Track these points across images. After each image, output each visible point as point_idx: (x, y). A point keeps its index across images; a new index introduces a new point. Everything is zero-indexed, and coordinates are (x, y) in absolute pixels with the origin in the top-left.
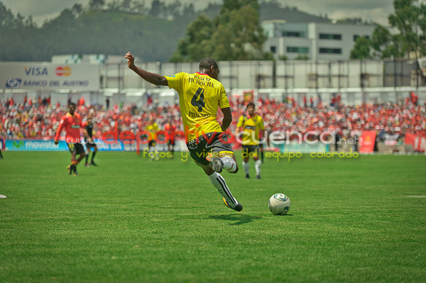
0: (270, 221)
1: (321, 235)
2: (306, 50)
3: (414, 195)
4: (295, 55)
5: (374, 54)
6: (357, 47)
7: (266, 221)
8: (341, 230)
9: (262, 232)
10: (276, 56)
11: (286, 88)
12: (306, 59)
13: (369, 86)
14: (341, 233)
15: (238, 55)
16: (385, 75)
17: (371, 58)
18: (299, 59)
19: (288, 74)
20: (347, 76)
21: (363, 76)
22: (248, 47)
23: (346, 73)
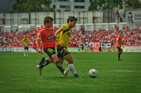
0: (51, 82)
1: (74, 88)
2: (69, 7)
3: (116, 70)
4: (64, 9)
5: (99, 8)
6: (92, 5)
7: (50, 82)
8: (83, 86)
9: (48, 87)
10: (56, 10)
11: (60, 24)
12: (69, 11)
13: (97, 23)
14: (82, 87)
15: (39, 9)
16: (104, 17)
17: (98, 10)
18: (66, 11)
19: (61, 17)
20: (87, 18)
21: (94, 18)
22: (43, 6)
23: (86, 17)
